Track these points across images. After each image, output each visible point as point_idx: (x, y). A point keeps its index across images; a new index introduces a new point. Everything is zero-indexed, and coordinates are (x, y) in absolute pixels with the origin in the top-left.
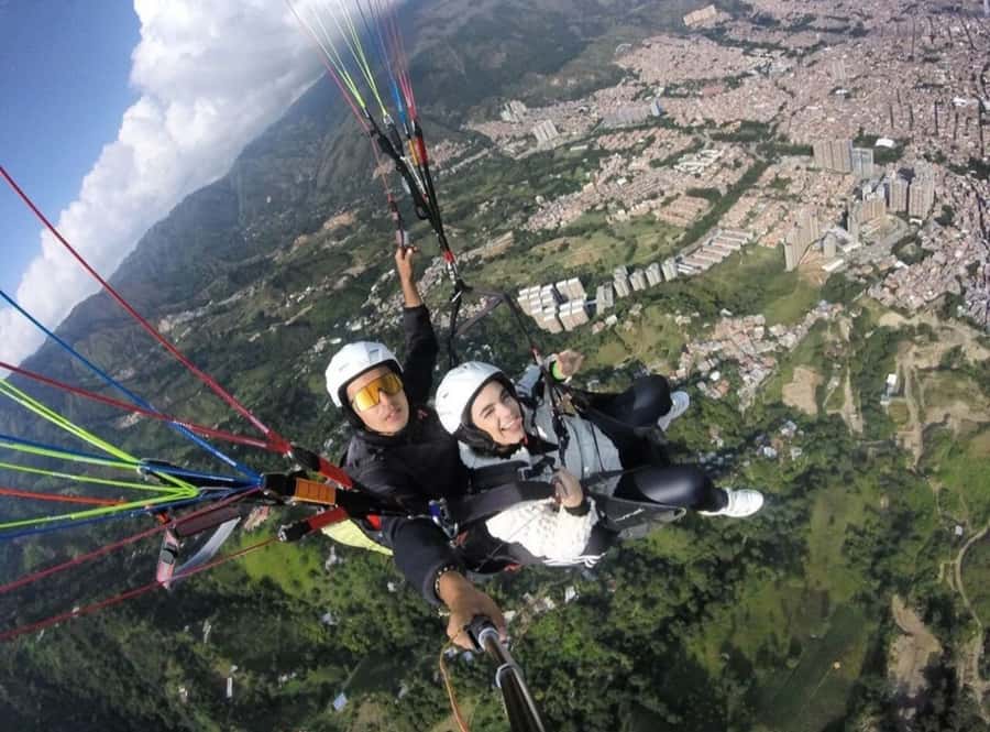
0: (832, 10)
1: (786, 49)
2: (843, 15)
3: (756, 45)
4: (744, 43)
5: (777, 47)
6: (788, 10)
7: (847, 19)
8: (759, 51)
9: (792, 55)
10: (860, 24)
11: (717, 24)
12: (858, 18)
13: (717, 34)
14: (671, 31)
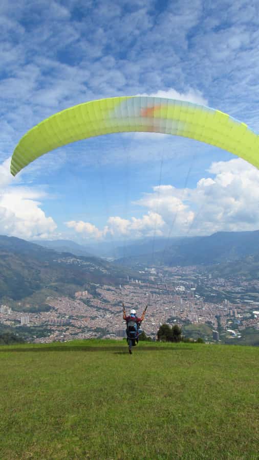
0: (129, 300)
1: (111, 311)
2: (132, 302)
3: (101, 308)
4: (97, 307)
5: (108, 310)
6: (114, 298)
7: (133, 304)
8: (101, 310)
9: (112, 313)
10: (137, 306)
11: (87, 298)
12: (137, 303)
13: (87, 302)
14: (69, 297)
